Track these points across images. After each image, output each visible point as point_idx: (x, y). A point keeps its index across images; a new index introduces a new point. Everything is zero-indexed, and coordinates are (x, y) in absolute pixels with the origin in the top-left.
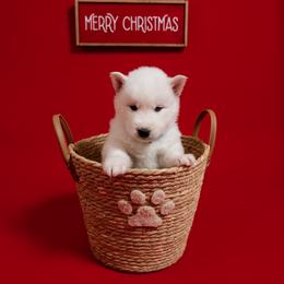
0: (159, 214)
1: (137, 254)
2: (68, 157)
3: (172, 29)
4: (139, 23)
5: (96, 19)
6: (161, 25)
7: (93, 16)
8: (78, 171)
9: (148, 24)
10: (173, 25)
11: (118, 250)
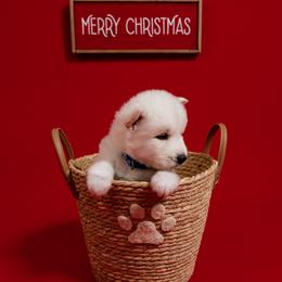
0: (160, 230)
1: (139, 274)
2: (68, 172)
3: (183, 32)
4: (145, 26)
5: (95, 22)
6: (171, 27)
7: (90, 18)
8: (77, 186)
9: (155, 27)
10: (185, 27)
11: (119, 270)
